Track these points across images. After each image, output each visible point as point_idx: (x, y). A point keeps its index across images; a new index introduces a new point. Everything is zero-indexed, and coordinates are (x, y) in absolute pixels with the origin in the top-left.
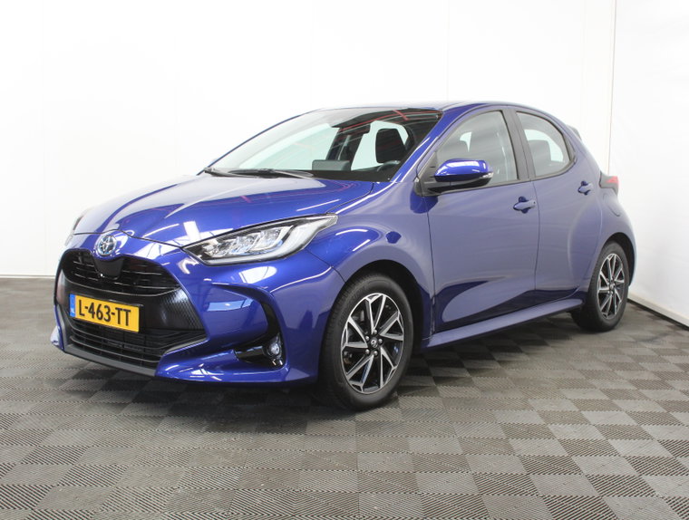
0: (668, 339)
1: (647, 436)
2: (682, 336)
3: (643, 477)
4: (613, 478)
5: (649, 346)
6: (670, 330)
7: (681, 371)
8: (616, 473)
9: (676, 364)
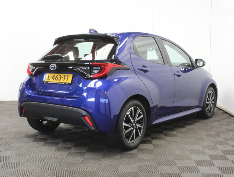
0: (226, 120)
1: (205, 153)
2: (231, 119)
3: (198, 167)
4: (187, 167)
5: (218, 123)
6: (228, 117)
7: (226, 131)
8: (188, 166)
9: (225, 129)
